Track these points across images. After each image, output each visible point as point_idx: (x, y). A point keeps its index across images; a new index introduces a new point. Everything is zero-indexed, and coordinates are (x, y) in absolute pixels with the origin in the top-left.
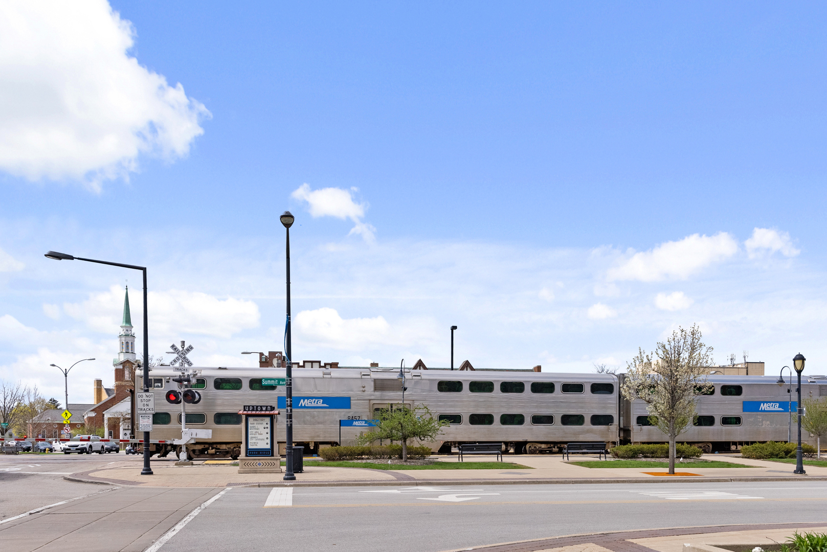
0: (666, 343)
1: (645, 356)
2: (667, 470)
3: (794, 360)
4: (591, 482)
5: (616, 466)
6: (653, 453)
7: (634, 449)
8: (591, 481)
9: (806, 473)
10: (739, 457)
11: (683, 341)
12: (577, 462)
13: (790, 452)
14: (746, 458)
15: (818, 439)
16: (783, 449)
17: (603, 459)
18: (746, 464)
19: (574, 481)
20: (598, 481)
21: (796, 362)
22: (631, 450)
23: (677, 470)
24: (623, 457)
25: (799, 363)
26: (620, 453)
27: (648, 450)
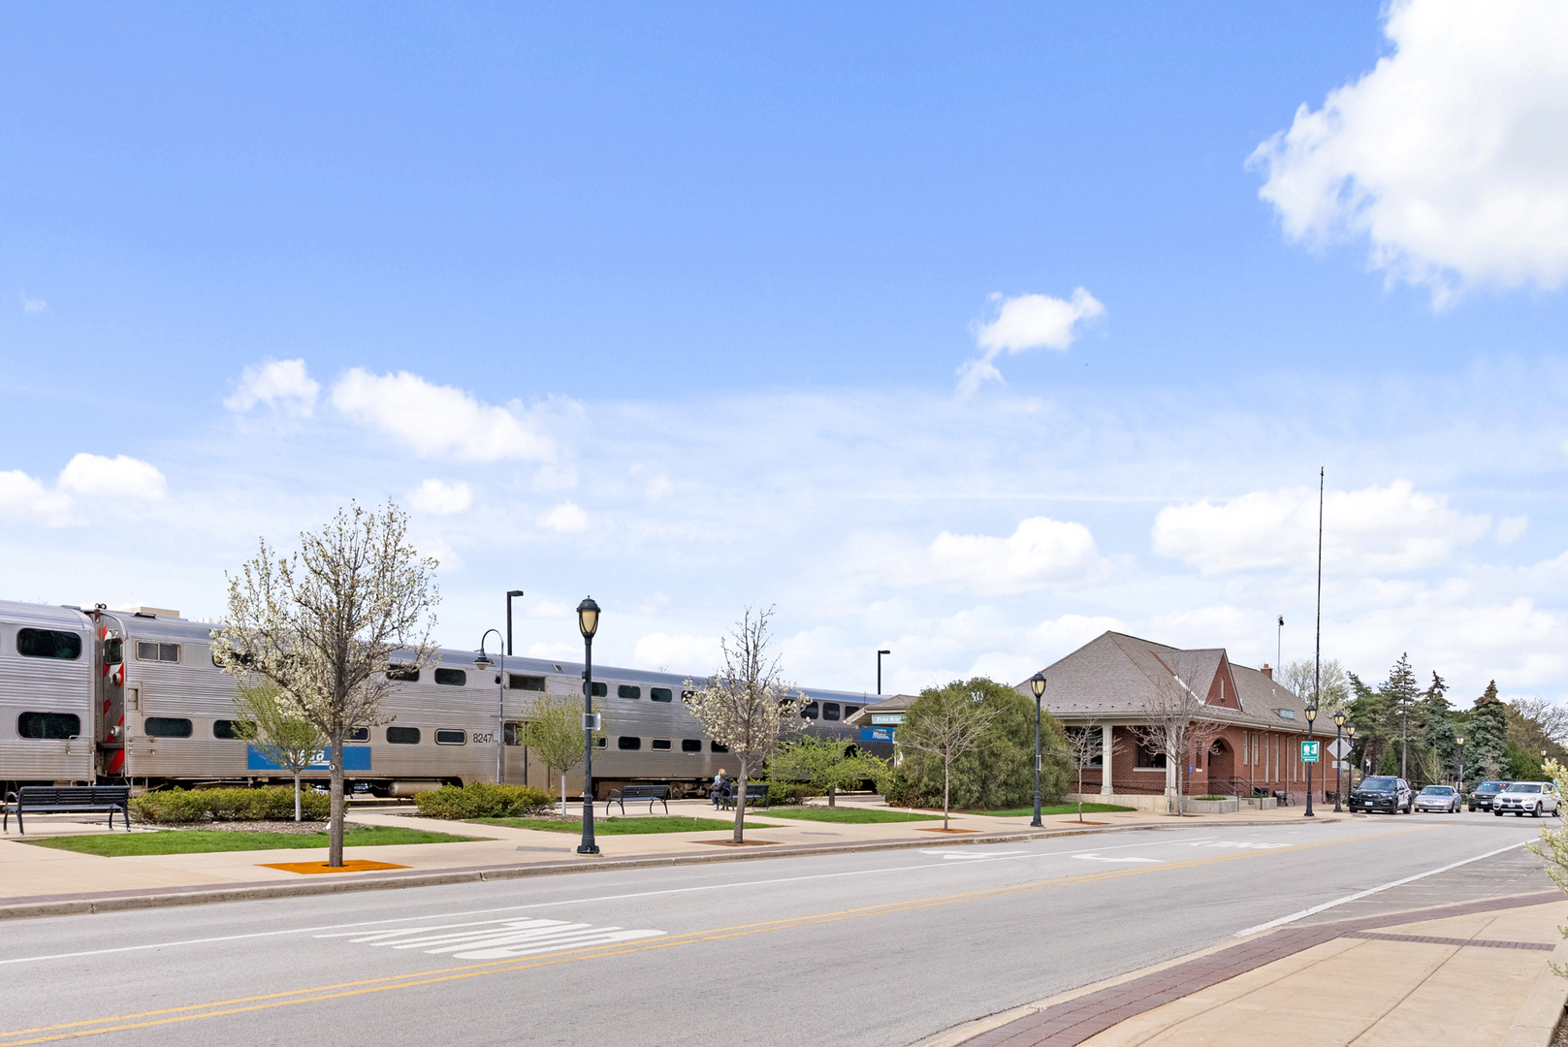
0: (323, 539)
1: (275, 560)
2: (323, 854)
3: (580, 610)
4: (148, 904)
5: (174, 847)
6: (238, 810)
7: (196, 800)
8: (147, 901)
9: (601, 852)
10: (410, 815)
11: (363, 535)
12: (48, 839)
13: (512, 802)
14: (425, 816)
15: (563, 777)
16: (498, 798)
17: (120, 828)
18: (452, 832)
19: (97, 905)
20: (168, 899)
21: (585, 614)
22: (188, 803)
23: (350, 853)
24: (166, 822)
25: (588, 616)
26: (160, 811)
27: (230, 801)
